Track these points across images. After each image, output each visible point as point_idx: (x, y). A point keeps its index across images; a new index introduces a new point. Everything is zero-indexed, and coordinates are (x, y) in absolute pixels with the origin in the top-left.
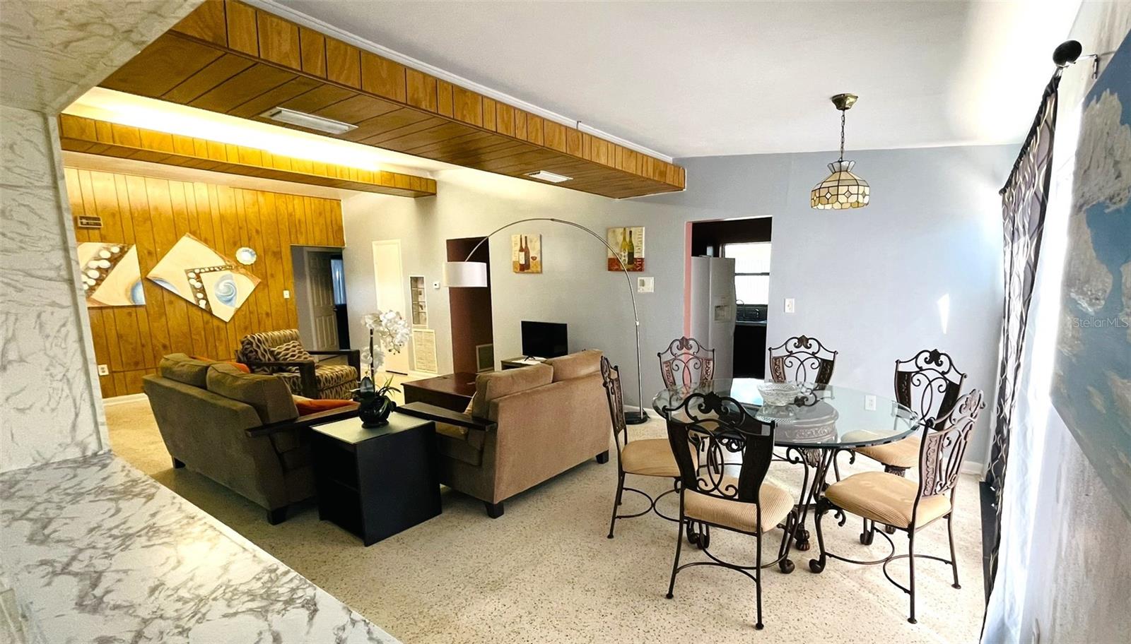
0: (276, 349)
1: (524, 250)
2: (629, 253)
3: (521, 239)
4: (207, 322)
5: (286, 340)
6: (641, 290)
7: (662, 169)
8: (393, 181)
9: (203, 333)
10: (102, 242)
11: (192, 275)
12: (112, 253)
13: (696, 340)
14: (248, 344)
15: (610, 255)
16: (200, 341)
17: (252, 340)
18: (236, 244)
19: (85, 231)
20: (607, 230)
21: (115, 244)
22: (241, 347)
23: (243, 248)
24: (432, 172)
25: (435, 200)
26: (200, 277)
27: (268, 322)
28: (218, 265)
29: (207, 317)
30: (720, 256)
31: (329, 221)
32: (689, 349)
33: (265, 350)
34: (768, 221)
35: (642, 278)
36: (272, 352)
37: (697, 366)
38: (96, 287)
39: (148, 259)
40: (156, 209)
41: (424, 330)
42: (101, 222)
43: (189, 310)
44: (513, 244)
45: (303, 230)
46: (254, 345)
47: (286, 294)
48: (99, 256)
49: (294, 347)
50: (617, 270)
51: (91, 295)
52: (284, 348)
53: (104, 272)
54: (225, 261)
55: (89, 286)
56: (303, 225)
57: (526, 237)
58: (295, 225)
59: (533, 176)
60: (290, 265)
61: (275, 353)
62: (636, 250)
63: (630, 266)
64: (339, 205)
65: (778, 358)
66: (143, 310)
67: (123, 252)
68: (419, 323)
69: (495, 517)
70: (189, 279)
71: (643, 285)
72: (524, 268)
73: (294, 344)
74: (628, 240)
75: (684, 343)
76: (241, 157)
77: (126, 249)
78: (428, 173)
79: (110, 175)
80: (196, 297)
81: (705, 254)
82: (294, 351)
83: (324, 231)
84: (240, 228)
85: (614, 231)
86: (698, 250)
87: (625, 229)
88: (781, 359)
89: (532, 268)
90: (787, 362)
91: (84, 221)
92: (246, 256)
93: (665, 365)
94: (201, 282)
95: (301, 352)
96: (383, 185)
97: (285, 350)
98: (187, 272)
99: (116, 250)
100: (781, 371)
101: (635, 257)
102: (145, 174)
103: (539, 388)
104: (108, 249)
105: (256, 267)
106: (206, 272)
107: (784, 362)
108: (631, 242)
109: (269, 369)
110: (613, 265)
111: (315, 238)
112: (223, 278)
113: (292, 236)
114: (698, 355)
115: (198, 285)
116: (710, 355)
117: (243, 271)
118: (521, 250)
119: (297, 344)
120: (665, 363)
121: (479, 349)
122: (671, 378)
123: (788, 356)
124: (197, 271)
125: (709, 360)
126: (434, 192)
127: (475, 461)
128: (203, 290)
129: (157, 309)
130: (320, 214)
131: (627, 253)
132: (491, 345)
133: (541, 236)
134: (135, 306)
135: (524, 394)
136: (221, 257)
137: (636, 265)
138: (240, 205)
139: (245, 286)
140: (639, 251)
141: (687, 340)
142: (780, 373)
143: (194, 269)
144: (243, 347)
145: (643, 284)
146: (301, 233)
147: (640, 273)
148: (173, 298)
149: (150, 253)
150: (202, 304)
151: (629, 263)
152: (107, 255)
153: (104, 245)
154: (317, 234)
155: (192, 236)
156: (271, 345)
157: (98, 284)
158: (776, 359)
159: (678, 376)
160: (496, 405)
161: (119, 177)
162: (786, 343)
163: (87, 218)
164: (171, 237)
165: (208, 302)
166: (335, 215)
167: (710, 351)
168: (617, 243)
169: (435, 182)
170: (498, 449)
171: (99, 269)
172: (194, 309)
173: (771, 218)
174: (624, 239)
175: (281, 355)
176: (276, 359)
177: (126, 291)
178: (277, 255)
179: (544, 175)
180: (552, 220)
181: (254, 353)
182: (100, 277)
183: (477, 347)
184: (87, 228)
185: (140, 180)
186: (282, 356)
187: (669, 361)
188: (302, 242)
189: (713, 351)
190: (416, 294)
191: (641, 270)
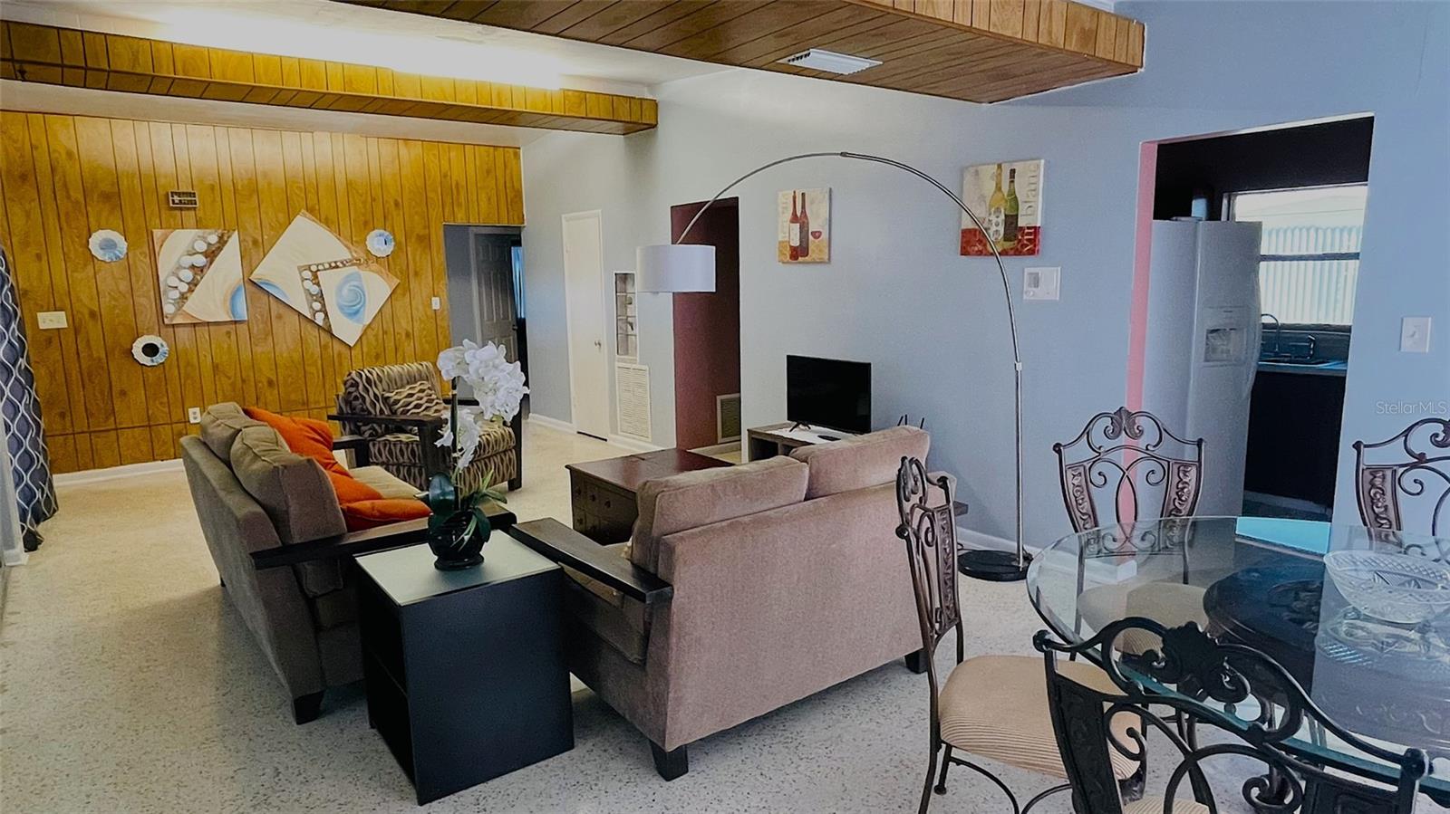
0: (393, 396)
1: (799, 219)
2: (1007, 216)
3: (794, 198)
4: (326, 347)
5: (412, 379)
6: (1031, 294)
7: (1087, 26)
8: (583, 107)
9: (320, 362)
10: (197, 228)
11: (307, 274)
12: (209, 244)
13: (1155, 415)
14: (352, 386)
15: (967, 223)
16: (316, 375)
17: (358, 380)
18: (368, 226)
19: (178, 213)
20: (962, 171)
21: (213, 231)
22: (344, 390)
23: (376, 231)
24: (651, 86)
25: (654, 135)
26: (317, 277)
27: (408, 348)
28: (342, 258)
29: (325, 337)
30: (1224, 217)
31: (501, 182)
32: (1135, 437)
33: (375, 395)
34: (1363, 129)
35: (1033, 270)
36: (386, 399)
37: (1153, 479)
38: (188, 295)
39: (254, 250)
40: (265, 175)
41: (634, 366)
42: (197, 199)
43: (303, 326)
44: (780, 210)
45: (462, 199)
46: (361, 387)
47: (436, 303)
48: (193, 248)
49: (422, 391)
50: (980, 253)
51: (183, 306)
52: (405, 394)
53: (199, 271)
54: (351, 252)
55: (180, 293)
56: (463, 193)
57: (803, 194)
58: (452, 192)
59: (796, 63)
60: (443, 258)
61: (392, 400)
62: (1023, 210)
63: (1008, 245)
64: (517, 155)
65: (1382, 468)
66: (245, 327)
67: (222, 242)
68: (627, 352)
69: (668, 779)
70: (303, 280)
71: (1037, 285)
72: (798, 253)
73: (422, 387)
74: (1005, 188)
75: (1122, 421)
76: (347, 82)
77: (225, 238)
78: (646, 89)
79: (208, 130)
80: (311, 307)
81: (1188, 213)
82: (421, 399)
83: (494, 199)
84: (373, 200)
85: (977, 173)
86: (1169, 203)
87: (1000, 166)
88: (1389, 473)
89: (813, 255)
90: (1408, 481)
91: (177, 199)
92: (378, 243)
93: (1069, 472)
94: (318, 284)
95: (432, 401)
96: (567, 114)
97: (406, 397)
98: (301, 269)
99: (213, 239)
100: (1389, 502)
101: (1020, 224)
102: (252, 125)
103: (771, 512)
104: (204, 239)
105: (393, 258)
106: (325, 269)
107: (1397, 481)
108: (1012, 193)
109: (380, 426)
110: (972, 242)
111: (482, 213)
112: (347, 279)
113: (447, 210)
114: (1158, 452)
115: (314, 290)
116: (1190, 453)
117: (375, 266)
118: (795, 219)
119: (427, 385)
120: (1071, 467)
121: (722, 401)
122: (1087, 505)
123: (1413, 466)
124: (314, 268)
125: (1186, 466)
126: (654, 123)
127: (634, 656)
128: (321, 297)
129: (261, 326)
130: (488, 172)
131: (1003, 217)
132: (736, 395)
133: (831, 191)
134: (236, 322)
135: (734, 524)
136: (346, 246)
137: (1022, 241)
138: (374, 165)
139: (378, 288)
140: (1029, 212)
141: (1129, 414)
142: (1386, 507)
143: (310, 266)
144: (346, 389)
145: (1036, 281)
146: (460, 205)
147: (1028, 258)
148: (282, 310)
149: (255, 242)
150: (320, 318)
151: (1006, 238)
152: (202, 247)
153: (200, 232)
154: (484, 204)
155: (308, 215)
156: (386, 388)
157: (191, 291)
158: (1374, 471)
159: (1104, 500)
160: (671, 550)
161: (221, 131)
162: (1406, 433)
163: (179, 194)
164: (282, 217)
165: (326, 315)
166: (511, 174)
167: (1192, 443)
168: (982, 197)
169: (655, 104)
170: (674, 640)
171: (193, 267)
172: (309, 326)
173: (1373, 117)
174: (999, 188)
175: (399, 405)
176: (394, 413)
177: (225, 300)
178: (424, 240)
179: (818, 58)
180: (843, 154)
181: (360, 400)
182: (193, 279)
183: (719, 398)
184: (181, 209)
185: (245, 133)
186: (402, 407)
187: (1080, 464)
188: (460, 219)
189: (1199, 443)
190: (624, 302)
191: (1032, 252)
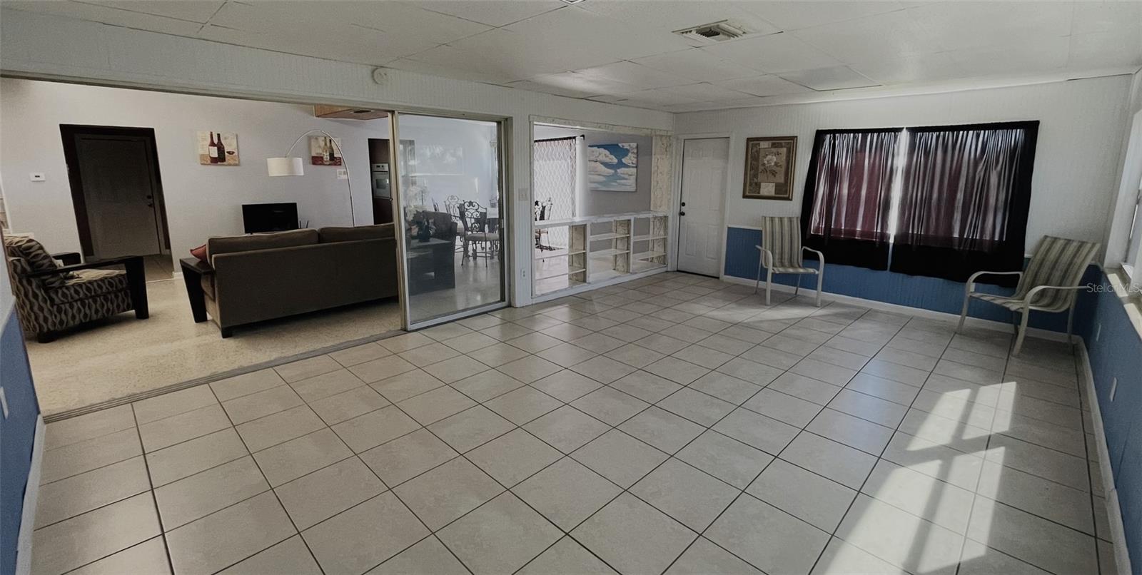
1: (216, 145)
2: (330, 154)
3: (212, 135)
15: (314, 154)
20: (310, 137)
35: (341, 170)
44: (201, 140)
50: (320, 164)
57: (219, 135)
62: (335, 152)
63: (331, 162)
72: (220, 158)
74: (328, 145)
85: (316, 139)
87: (325, 138)
89: (229, 162)
101: (335, 156)
108: (331, 147)
110: (317, 160)
118: (212, 144)
131: (328, 154)
133: (237, 136)
137: (335, 161)
140: (338, 153)
145: (340, 173)
147: (339, 167)
151: (330, 160)
168: (320, 147)
174: (326, 144)
191: (339, 165)
